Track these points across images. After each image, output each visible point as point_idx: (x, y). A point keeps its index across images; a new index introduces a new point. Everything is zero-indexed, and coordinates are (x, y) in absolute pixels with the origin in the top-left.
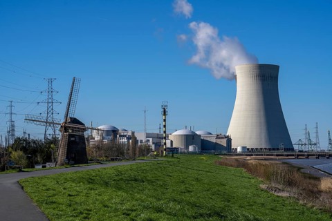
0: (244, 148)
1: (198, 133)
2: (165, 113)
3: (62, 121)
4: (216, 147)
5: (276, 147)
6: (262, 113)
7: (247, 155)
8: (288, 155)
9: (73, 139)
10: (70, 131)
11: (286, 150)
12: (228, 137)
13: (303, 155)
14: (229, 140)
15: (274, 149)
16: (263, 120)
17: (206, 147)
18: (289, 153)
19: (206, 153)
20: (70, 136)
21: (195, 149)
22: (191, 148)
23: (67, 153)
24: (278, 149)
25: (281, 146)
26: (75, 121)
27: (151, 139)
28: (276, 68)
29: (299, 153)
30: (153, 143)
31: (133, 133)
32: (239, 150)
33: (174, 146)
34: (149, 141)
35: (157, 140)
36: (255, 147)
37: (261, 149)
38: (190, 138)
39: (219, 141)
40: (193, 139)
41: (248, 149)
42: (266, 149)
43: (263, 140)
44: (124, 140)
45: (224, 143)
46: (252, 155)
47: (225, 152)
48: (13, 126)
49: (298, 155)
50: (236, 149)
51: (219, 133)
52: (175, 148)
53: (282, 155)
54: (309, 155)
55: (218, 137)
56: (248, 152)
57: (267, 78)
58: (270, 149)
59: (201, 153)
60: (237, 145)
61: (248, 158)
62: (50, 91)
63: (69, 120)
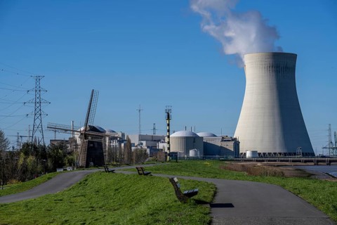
0: (254, 153)
1: (200, 134)
2: (168, 118)
4: (221, 151)
5: (292, 152)
6: (276, 111)
7: (257, 161)
8: (306, 161)
9: (92, 145)
11: (304, 155)
12: (235, 139)
13: (324, 161)
14: (237, 144)
15: (290, 154)
16: (277, 119)
17: (209, 151)
18: (307, 159)
19: (209, 158)
20: (90, 142)
21: (196, 154)
22: (192, 153)
23: (87, 157)
24: (295, 154)
25: (299, 151)
26: (93, 129)
28: (293, 57)
29: (319, 159)
30: (148, 147)
31: (123, 135)
32: (248, 155)
33: (171, 151)
34: (142, 144)
35: (151, 144)
36: (267, 152)
37: (275, 154)
38: (191, 141)
39: (224, 145)
40: (194, 142)
41: (260, 154)
42: (280, 154)
43: (278, 143)
44: (115, 143)
45: (230, 146)
46: (264, 161)
47: (231, 157)
49: (318, 161)
50: (245, 154)
51: (224, 135)
52: (173, 153)
53: (300, 161)
54: (330, 161)
55: (223, 140)
56: (259, 157)
57: (282, 69)
58: (285, 154)
59: (203, 159)
60: (247, 149)
61: (259, 164)
62: (38, 90)
63: (88, 128)
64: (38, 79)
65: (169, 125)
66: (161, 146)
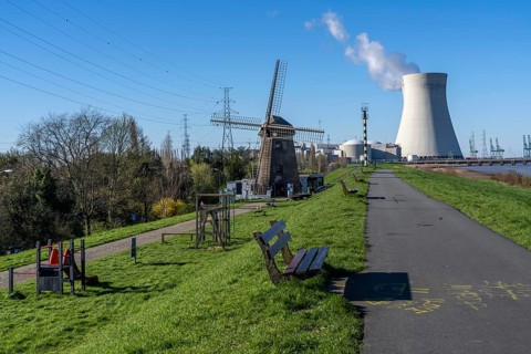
0: (414, 156)
2: (365, 117)
3: (263, 122)
4: (386, 156)
5: (444, 155)
6: (431, 122)
7: (418, 163)
9: (278, 146)
10: (275, 134)
11: (456, 157)
12: (398, 146)
14: (399, 149)
15: (443, 157)
16: (431, 128)
17: (376, 156)
20: (275, 141)
23: (272, 165)
24: (447, 157)
26: (280, 121)
27: (322, 151)
28: (445, 76)
30: (326, 154)
32: (410, 158)
34: (320, 152)
35: (328, 151)
38: (359, 149)
39: (389, 150)
42: (435, 157)
43: (432, 148)
45: (394, 151)
46: (423, 163)
47: (395, 161)
48: (187, 140)
50: (406, 158)
53: (454, 163)
55: (388, 146)
56: (420, 160)
57: (435, 86)
58: (439, 157)
60: (407, 153)
61: (421, 166)
62: (227, 101)
63: (272, 120)
64: (227, 90)
65: (365, 132)
66: (336, 152)
